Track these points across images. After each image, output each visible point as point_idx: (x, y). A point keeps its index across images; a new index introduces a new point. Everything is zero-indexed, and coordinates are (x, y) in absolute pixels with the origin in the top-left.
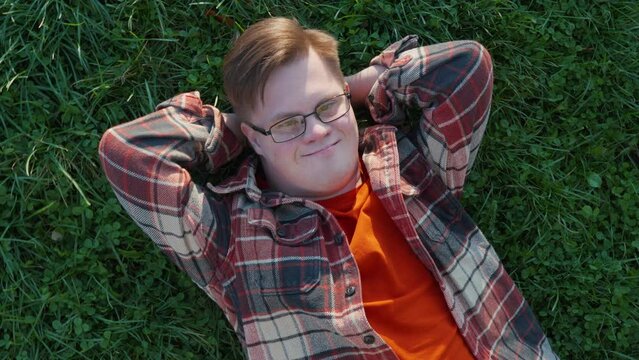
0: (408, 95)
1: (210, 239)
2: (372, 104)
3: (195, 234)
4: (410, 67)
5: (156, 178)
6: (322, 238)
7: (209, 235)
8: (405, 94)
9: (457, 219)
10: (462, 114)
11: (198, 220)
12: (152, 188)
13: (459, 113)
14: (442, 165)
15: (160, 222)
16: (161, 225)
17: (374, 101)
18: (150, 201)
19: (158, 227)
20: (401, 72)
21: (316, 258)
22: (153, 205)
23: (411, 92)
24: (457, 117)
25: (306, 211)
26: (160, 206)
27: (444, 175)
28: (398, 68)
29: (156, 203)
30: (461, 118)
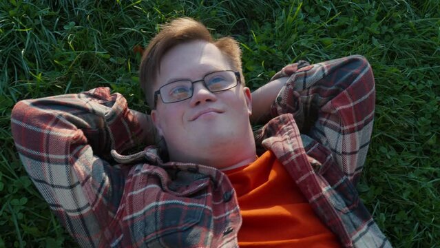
0: (311, 96)
1: (100, 196)
2: (280, 105)
3: (83, 185)
4: (313, 72)
5: (50, 130)
6: (210, 194)
7: (99, 191)
8: (308, 95)
9: (355, 205)
10: (356, 103)
11: (88, 173)
12: (45, 139)
13: (354, 101)
14: (338, 150)
15: (50, 173)
16: (51, 176)
17: (282, 102)
18: (42, 151)
19: (49, 181)
20: (306, 76)
21: (200, 205)
22: (45, 155)
23: (313, 92)
24: (352, 105)
25: (201, 176)
26: (51, 156)
27: (340, 158)
28: (303, 72)
29: (47, 153)
30: (354, 106)
